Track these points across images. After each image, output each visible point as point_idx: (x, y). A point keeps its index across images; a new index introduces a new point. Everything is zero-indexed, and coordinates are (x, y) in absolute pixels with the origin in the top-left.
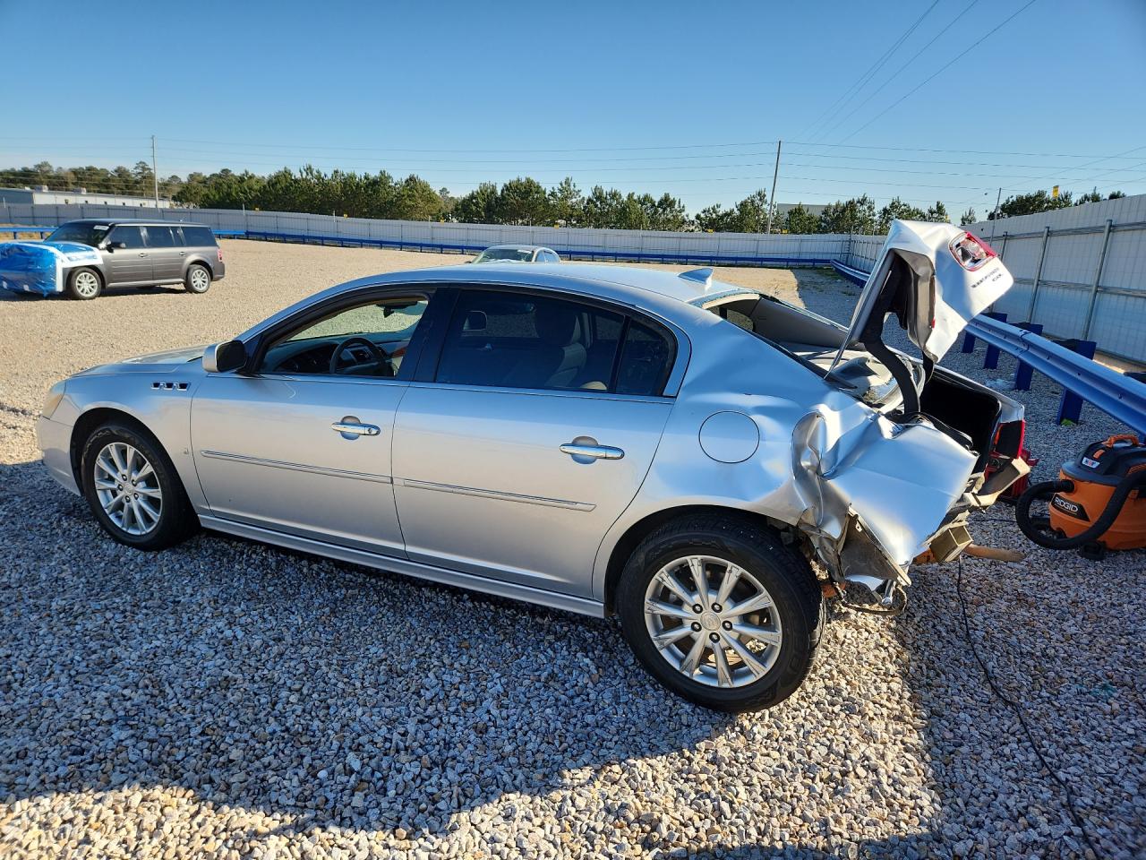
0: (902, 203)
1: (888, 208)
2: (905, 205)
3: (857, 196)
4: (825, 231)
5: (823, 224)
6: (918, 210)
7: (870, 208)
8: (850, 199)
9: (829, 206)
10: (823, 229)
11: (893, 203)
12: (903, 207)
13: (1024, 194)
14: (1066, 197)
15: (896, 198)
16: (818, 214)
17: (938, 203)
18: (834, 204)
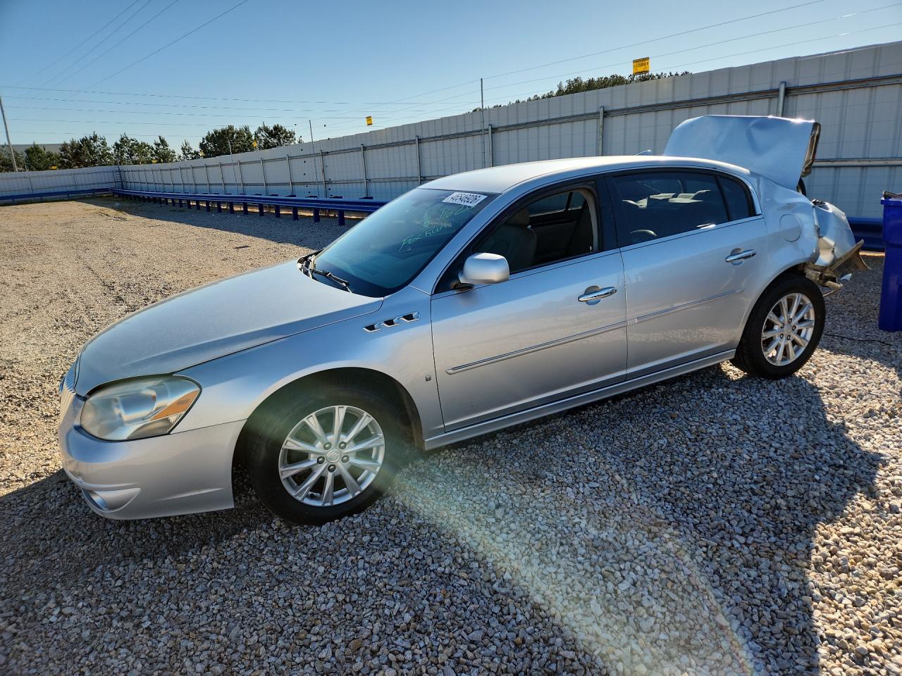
0: (129, 139)
1: (119, 143)
2: (133, 140)
3: (89, 135)
4: (69, 166)
5: (65, 160)
6: (144, 143)
7: (104, 144)
8: (82, 137)
9: (65, 145)
10: (67, 164)
11: (122, 139)
12: (131, 142)
13: (219, 129)
14: (246, 129)
15: (123, 134)
16: (57, 152)
17: (160, 137)
18: (69, 142)
